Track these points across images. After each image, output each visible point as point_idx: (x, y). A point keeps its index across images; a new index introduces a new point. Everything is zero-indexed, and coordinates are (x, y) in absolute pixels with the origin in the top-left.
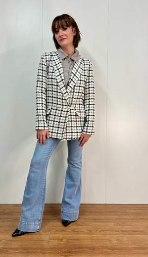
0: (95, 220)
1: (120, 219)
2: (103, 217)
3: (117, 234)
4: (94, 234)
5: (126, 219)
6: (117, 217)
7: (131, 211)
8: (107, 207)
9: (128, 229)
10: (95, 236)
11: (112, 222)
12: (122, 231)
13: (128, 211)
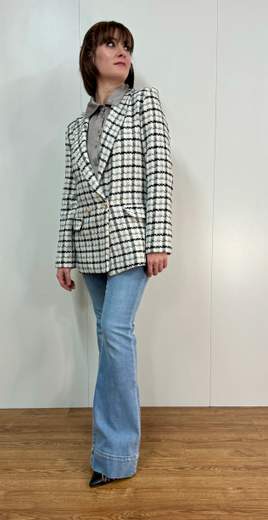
0: (190, 443)
1: (240, 440)
2: (205, 437)
3: (236, 475)
4: (190, 475)
5: (253, 440)
6: (233, 435)
7: (262, 422)
8: (213, 413)
9: (261, 464)
10: (192, 480)
11: (225, 447)
12: (248, 468)
13: (256, 423)
